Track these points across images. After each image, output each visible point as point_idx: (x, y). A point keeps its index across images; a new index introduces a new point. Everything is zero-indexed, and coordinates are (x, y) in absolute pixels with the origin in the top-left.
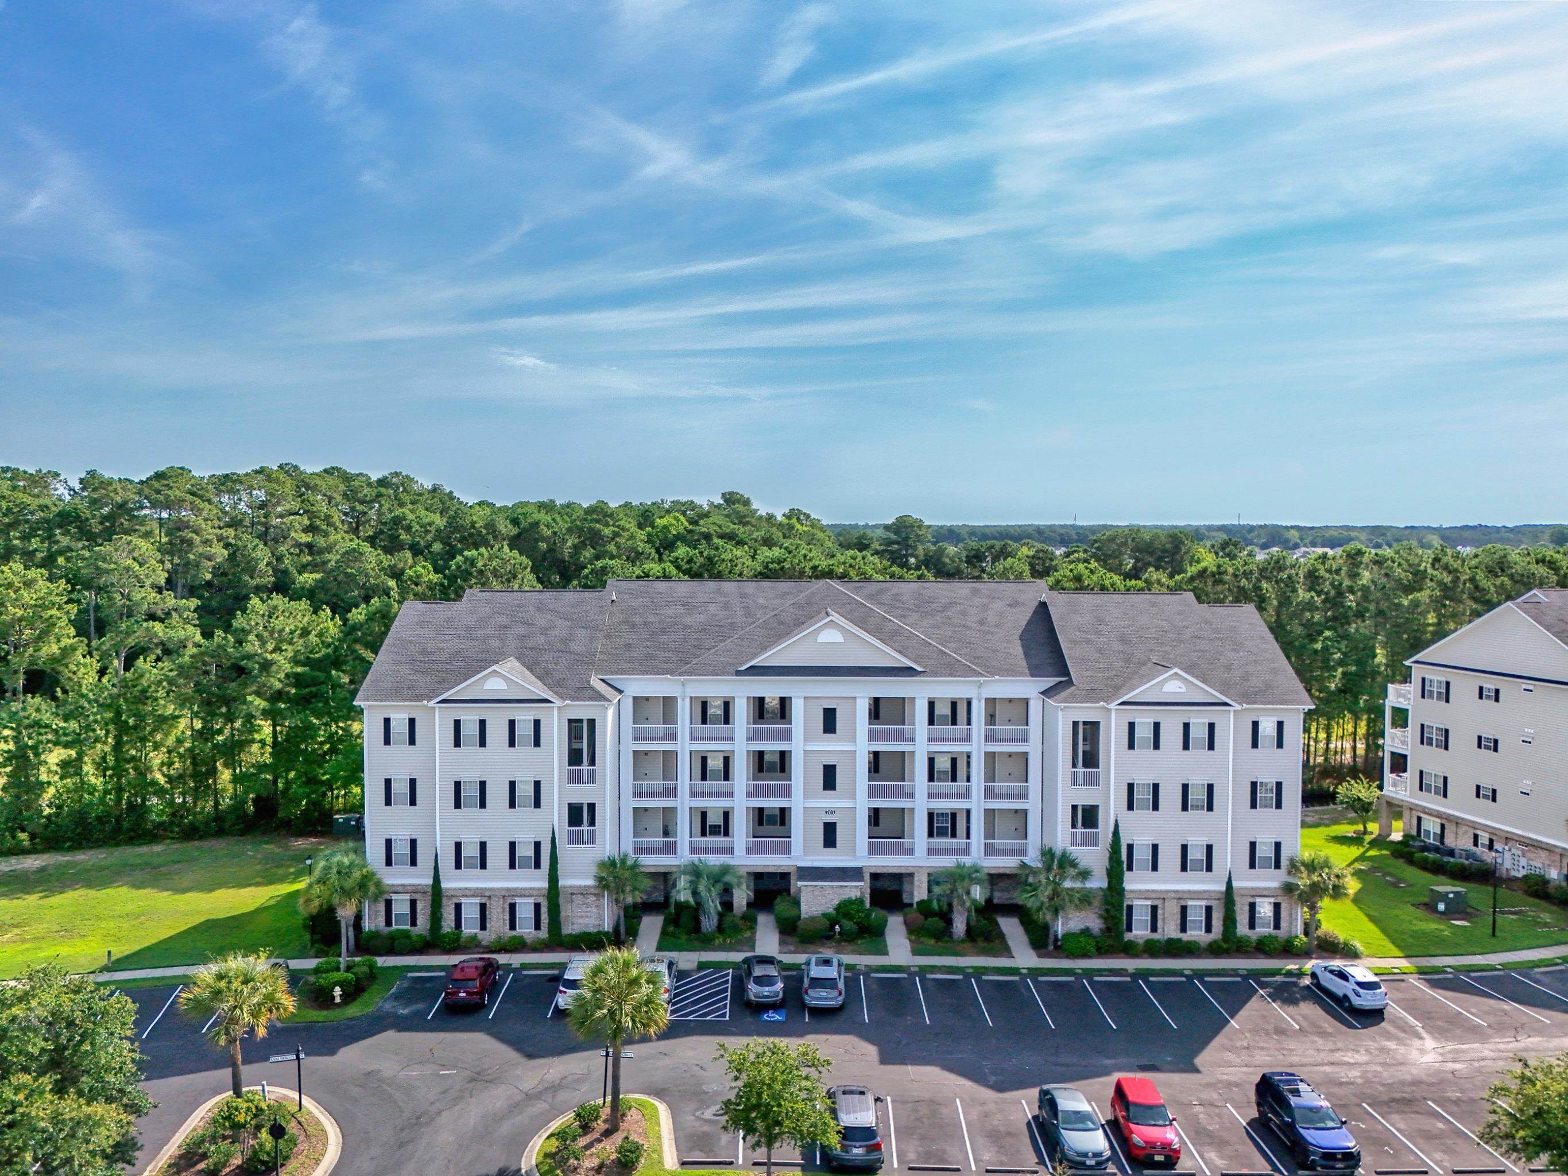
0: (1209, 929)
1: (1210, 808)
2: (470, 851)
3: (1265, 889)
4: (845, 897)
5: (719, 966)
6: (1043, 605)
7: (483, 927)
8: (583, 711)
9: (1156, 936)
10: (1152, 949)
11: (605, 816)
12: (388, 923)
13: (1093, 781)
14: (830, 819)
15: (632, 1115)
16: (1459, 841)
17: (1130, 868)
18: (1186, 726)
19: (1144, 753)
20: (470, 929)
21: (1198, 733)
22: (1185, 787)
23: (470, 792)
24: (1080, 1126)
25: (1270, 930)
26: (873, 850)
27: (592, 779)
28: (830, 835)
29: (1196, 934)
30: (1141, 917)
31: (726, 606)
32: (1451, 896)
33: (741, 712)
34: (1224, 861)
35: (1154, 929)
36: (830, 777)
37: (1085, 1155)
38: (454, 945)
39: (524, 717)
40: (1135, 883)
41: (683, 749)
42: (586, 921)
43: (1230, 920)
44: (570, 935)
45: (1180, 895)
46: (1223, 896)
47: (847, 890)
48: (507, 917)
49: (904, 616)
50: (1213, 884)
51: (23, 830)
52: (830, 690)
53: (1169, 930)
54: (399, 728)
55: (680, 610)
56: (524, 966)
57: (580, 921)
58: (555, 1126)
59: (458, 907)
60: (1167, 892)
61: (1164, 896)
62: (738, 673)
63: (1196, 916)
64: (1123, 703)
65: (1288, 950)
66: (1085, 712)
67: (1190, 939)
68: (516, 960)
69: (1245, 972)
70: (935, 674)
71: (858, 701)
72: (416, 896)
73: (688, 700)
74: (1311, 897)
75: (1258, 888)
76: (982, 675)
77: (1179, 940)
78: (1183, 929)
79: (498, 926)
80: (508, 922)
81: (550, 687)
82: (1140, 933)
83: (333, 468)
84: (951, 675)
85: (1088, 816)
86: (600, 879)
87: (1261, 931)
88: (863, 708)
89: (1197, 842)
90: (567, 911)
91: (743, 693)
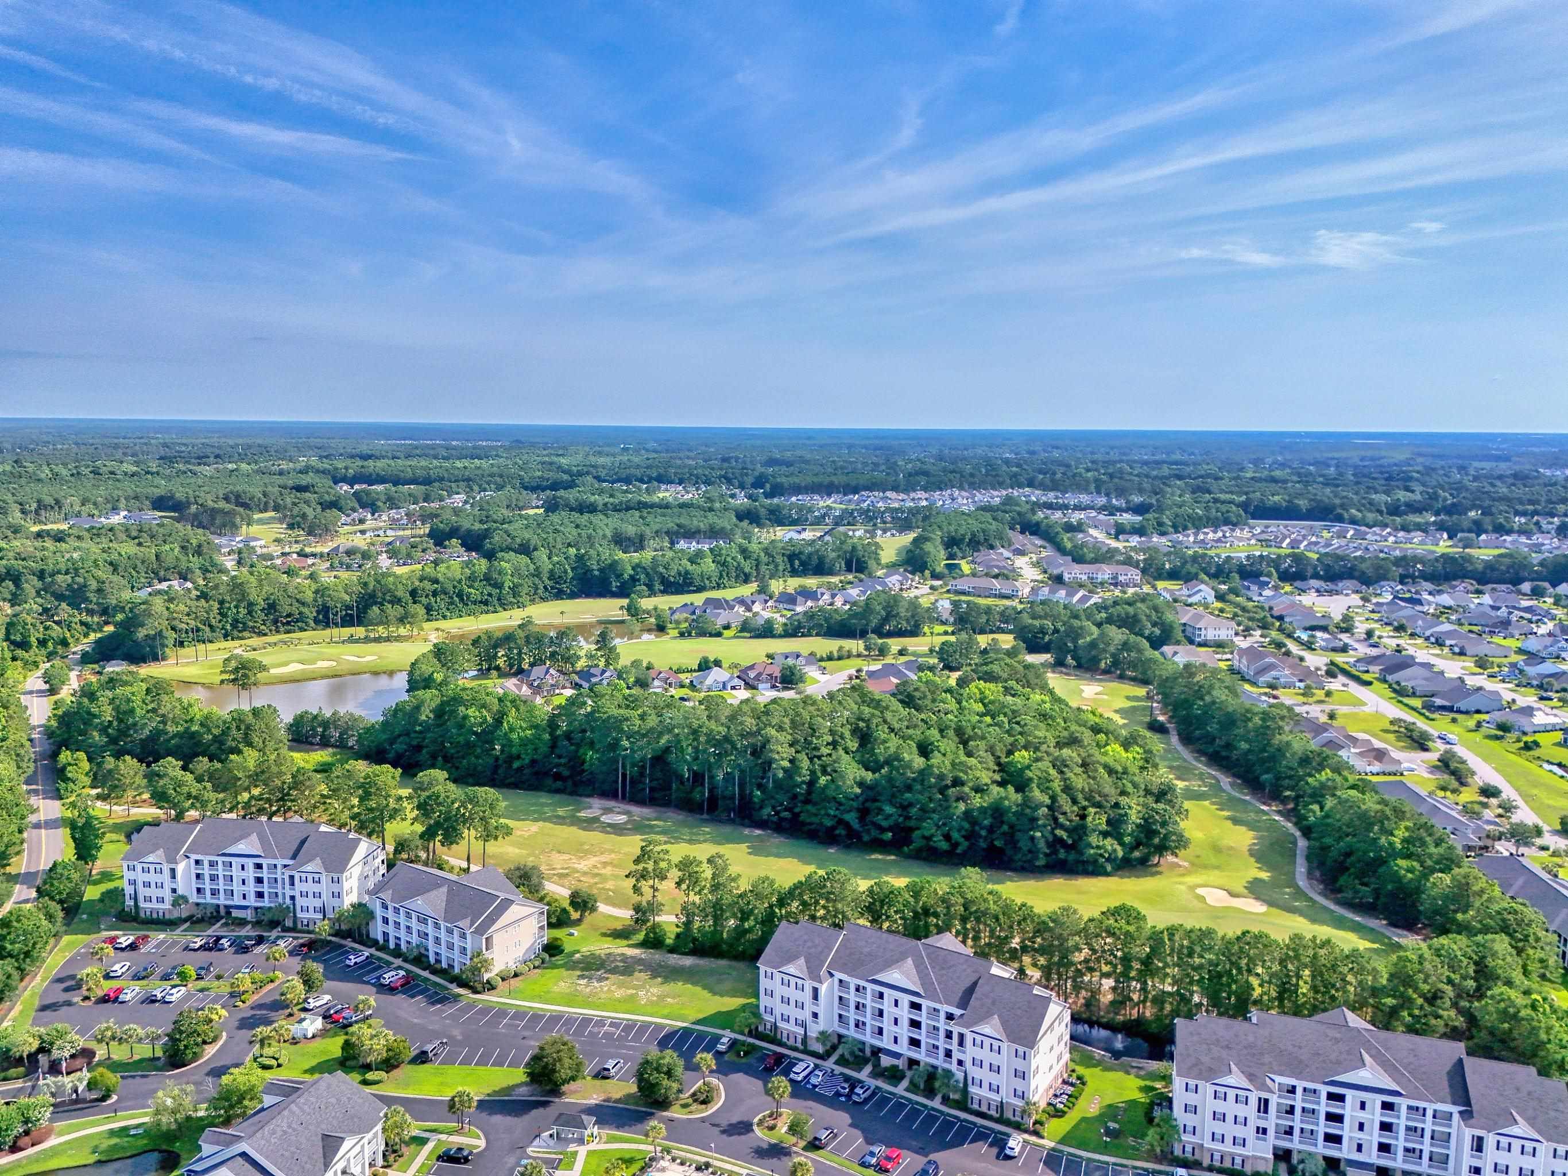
0: (995, 1113)
1: (999, 1073)
2: (785, 1017)
4: (896, 1063)
7: (787, 1041)
9: (979, 1110)
10: (977, 1114)
11: (821, 1016)
12: (764, 1031)
13: (963, 1052)
14: (896, 1035)
17: (972, 1084)
19: (977, 1049)
20: (785, 1040)
21: (995, 1048)
22: (991, 1064)
23: (786, 999)
25: (1019, 1119)
26: (909, 1050)
27: (818, 1005)
29: (993, 1113)
30: (975, 1102)
31: (879, 946)
32: (1112, 1128)
33: (869, 992)
34: (1003, 1091)
36: (896, 1022)
38: (780, 1044)
39: (801, 982)
40: (973, 1090)
41: (852, 999)
42: (814, 1048)
43: (1004, 1113)
44: (810, 1051)
45: (988, 1099)
47: (897, 1061)
48: (794, 1040)
50: (998, 1098)
52: (896, 994)
53: (984, 1109)
54: (769, 973)
55: (864, 944)
57: (812, 1047)
59: (782, 1033)
60: (984, 1096)
61: (982, 1097)
62: (869, 980)
63: (993, 1107)
64: (971, 1031)
65: (1019, 1128)
66: (961, 1029)
67: (990, 1114)
68: (793, 1054)
70: (930, 999)
71: (905, 1000)
72: (772, 1025)
73: (854, 984)
75: (1016, 1104)
76: (941, 1003)
78: (988, 1111)
80: (794, 1042)
81: (808, 976)
82: (975, 1106)
84: (935, 1001)
85: (960, 1063)
86: (820, 1036)
87: (1016, 1119)
88: (907, 1003)
89: (995, 1083)
90: (809, 1042)
91: (869, 987)
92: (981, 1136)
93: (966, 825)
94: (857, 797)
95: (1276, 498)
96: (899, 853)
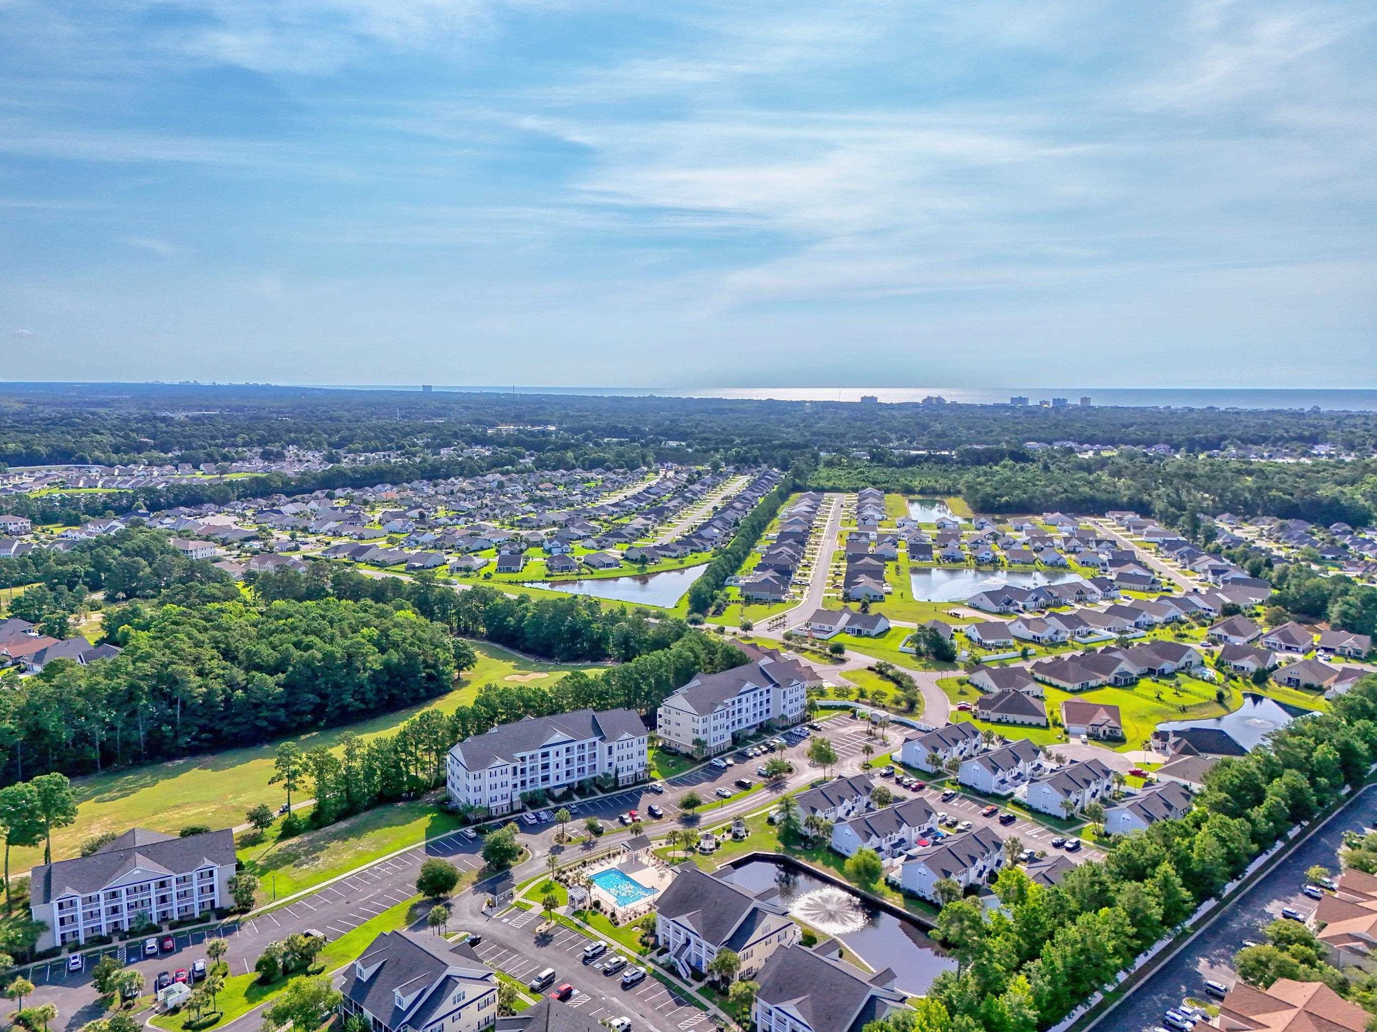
0: (632, 781)
1: (632, 758)
2: (493, 798)
4: (564, 791)
6: (593, 716)
10: (623, 788)
13: (611, 757)
14: (558, 775)
16: (673, 745)
17: (619, 773)
18: (628, 743)
19: (620, 750)
20: (495, 814)
21: (630, 744)
22: (628, 755)
23: (493, 786)
26: (567, 779)
28: (558, 778)
30: (621, 782)
31: (527, 729)
32: (671, 761)
33: (540, 756)
34: (635, 767)
35: (623, 784)
36: (557, 766)
38: (494, 818)
39: (504, 768)
40: (620, 775)
42: (518, 807)
43: (636, 779)
44: (516, 811)
45: (627, 776)
46: (635, 775)
47: (563, 789)
48: (502, 810)
50: (633, 773)
52: (556, 748)
55: (516, 732)
57: (516, 807)
59: (492, 810)
60: (625, 776)
62: (539, 748)
63: (630, 779)
64: (616, 742)
65: (646, 782)
66: (610, 744)
67: (630, 784)
69: (640, 788)
70: (577, 740)
73: (529, 756)
74: (649, 771)
75: (640, 771)
76: (586, 738)
78: (628, 782)
79: (500, 812)
85: (610, 764)
86: (519, 799)
87: (642, 779)
88: (564, 750)
89: (630, 765)
90: (513, 806)
91: (539, 752)
92: (639, 793)
93: (374, 686)
94: (281, 694)
95: (11, 446)
96: (318, 729)
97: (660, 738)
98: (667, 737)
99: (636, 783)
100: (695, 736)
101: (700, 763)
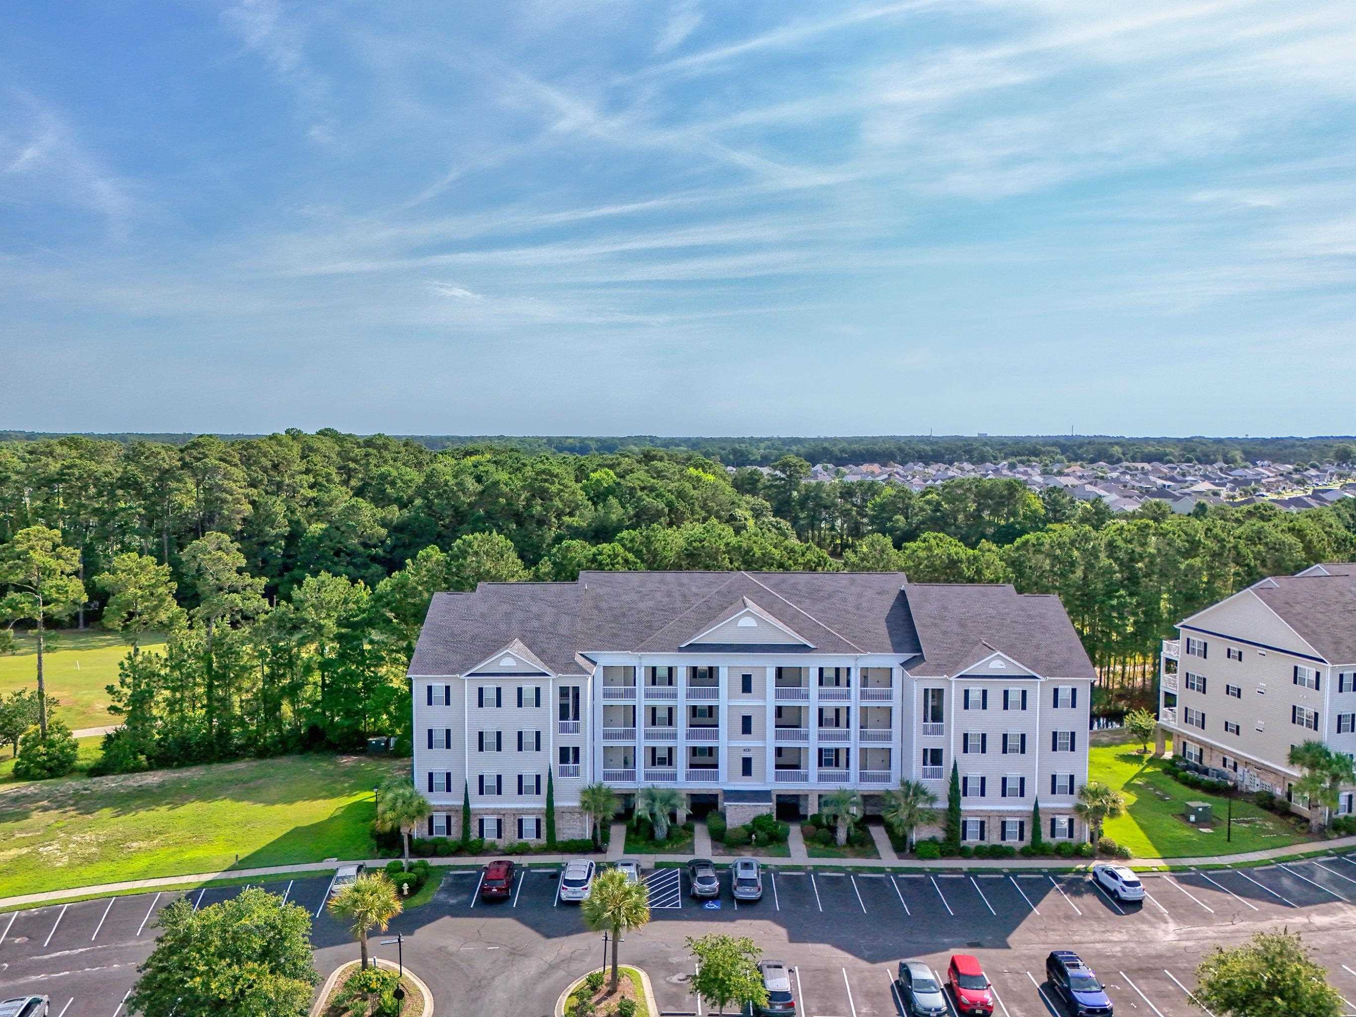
0: (1021, 838)
1: (1023, 751)
2: (490, 782)
3: (1062, 809)
4: (759, 813)
5: (670, 866)
6: (903, 593)
7: (499, 836)
8: (570, 681)
9: (983, 843)
10: (981, 853)
11: (585, 755)
12: (431, 832)
13: (939, 731)
14: (747, 755)
15: (624, 981)
16: (1212, 762)
17: (965, 794)
18: (1006, 693)
19: (975, 712)
20: (490, 838)
21: (1015, 697)
22: (1005, 736)
23: (490, 739)
24: (926, 990)
25: (1066, 838)
26: (778, 778)
27: (576, 730)
28: (747, 766)
29: (1012, 841)
30: (973, 829)
31: (669, 594)
32: (1200, 809)
33: (682, 677)
34: (1033, 789)
35: (982, 838)
36: (747, 725)
37: (930, 1010)
38: (480, 850)
39: (529, 687)
40: (969, 805)
41: (640, 704)
42: (573, 831)
43: (1036, 832)
44: (562, 842)
45: (1000, 814)
46: (1031, 815)
47: (760, 808)
48: (517, 829)
49: (800, 602)
50: (1023, 806)
51: (142, 753)
52: (747, 661)
53: (993, 838)
54: (439, 693)
55: (635, 597)
56: (532, 866)
57: (569, 831)
58: (573, 987)
59: (481, 822)
60: (992, 811)
61: (989, 814)
62: (681, 650)
63: (1013, 829)
64: (961, 676)
65: (1078, 853)
66: (933, 682)
67: (1008, 845)
68: (524, 860)
69: (1046, 871)
70: (823, 650)
71: (768, 669)
72: (450, 814)
73: (643, 669)
74: (1098, 813)
75: (1057, 808)
76: (858, 651)
77: (1001, 846)
78: (1003, 838)
79: (510, 836)
80: (517, 833)
81: (546, 662)
82: (972, 841)
83: (327, 430)
84: (835, 651)
85: (935, 757)
86: (584, 803)
87: (1060, 838)
88: (771, 674)
89: (1013, 776)
90: (559, 824)
91: (683, 664)
92: (1038, 885)
97: (1168, 734)
98: (1193, 732)
99: (1036, 850)
100: (1301, 735)
101: (1322, 833)
